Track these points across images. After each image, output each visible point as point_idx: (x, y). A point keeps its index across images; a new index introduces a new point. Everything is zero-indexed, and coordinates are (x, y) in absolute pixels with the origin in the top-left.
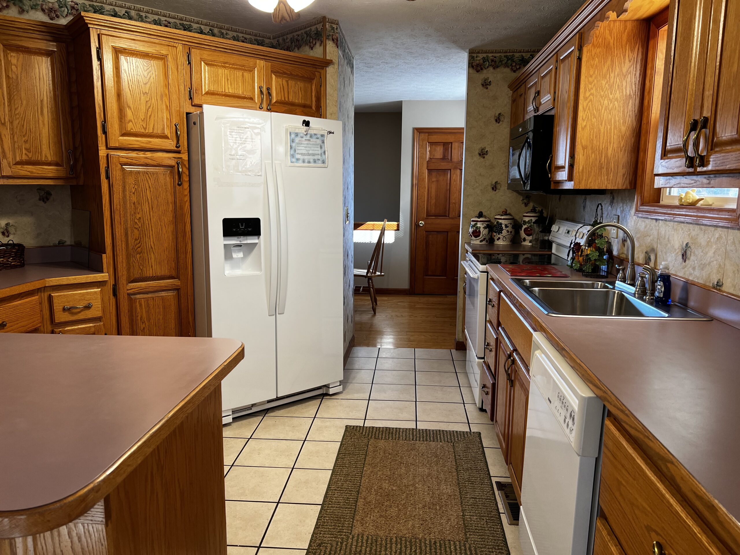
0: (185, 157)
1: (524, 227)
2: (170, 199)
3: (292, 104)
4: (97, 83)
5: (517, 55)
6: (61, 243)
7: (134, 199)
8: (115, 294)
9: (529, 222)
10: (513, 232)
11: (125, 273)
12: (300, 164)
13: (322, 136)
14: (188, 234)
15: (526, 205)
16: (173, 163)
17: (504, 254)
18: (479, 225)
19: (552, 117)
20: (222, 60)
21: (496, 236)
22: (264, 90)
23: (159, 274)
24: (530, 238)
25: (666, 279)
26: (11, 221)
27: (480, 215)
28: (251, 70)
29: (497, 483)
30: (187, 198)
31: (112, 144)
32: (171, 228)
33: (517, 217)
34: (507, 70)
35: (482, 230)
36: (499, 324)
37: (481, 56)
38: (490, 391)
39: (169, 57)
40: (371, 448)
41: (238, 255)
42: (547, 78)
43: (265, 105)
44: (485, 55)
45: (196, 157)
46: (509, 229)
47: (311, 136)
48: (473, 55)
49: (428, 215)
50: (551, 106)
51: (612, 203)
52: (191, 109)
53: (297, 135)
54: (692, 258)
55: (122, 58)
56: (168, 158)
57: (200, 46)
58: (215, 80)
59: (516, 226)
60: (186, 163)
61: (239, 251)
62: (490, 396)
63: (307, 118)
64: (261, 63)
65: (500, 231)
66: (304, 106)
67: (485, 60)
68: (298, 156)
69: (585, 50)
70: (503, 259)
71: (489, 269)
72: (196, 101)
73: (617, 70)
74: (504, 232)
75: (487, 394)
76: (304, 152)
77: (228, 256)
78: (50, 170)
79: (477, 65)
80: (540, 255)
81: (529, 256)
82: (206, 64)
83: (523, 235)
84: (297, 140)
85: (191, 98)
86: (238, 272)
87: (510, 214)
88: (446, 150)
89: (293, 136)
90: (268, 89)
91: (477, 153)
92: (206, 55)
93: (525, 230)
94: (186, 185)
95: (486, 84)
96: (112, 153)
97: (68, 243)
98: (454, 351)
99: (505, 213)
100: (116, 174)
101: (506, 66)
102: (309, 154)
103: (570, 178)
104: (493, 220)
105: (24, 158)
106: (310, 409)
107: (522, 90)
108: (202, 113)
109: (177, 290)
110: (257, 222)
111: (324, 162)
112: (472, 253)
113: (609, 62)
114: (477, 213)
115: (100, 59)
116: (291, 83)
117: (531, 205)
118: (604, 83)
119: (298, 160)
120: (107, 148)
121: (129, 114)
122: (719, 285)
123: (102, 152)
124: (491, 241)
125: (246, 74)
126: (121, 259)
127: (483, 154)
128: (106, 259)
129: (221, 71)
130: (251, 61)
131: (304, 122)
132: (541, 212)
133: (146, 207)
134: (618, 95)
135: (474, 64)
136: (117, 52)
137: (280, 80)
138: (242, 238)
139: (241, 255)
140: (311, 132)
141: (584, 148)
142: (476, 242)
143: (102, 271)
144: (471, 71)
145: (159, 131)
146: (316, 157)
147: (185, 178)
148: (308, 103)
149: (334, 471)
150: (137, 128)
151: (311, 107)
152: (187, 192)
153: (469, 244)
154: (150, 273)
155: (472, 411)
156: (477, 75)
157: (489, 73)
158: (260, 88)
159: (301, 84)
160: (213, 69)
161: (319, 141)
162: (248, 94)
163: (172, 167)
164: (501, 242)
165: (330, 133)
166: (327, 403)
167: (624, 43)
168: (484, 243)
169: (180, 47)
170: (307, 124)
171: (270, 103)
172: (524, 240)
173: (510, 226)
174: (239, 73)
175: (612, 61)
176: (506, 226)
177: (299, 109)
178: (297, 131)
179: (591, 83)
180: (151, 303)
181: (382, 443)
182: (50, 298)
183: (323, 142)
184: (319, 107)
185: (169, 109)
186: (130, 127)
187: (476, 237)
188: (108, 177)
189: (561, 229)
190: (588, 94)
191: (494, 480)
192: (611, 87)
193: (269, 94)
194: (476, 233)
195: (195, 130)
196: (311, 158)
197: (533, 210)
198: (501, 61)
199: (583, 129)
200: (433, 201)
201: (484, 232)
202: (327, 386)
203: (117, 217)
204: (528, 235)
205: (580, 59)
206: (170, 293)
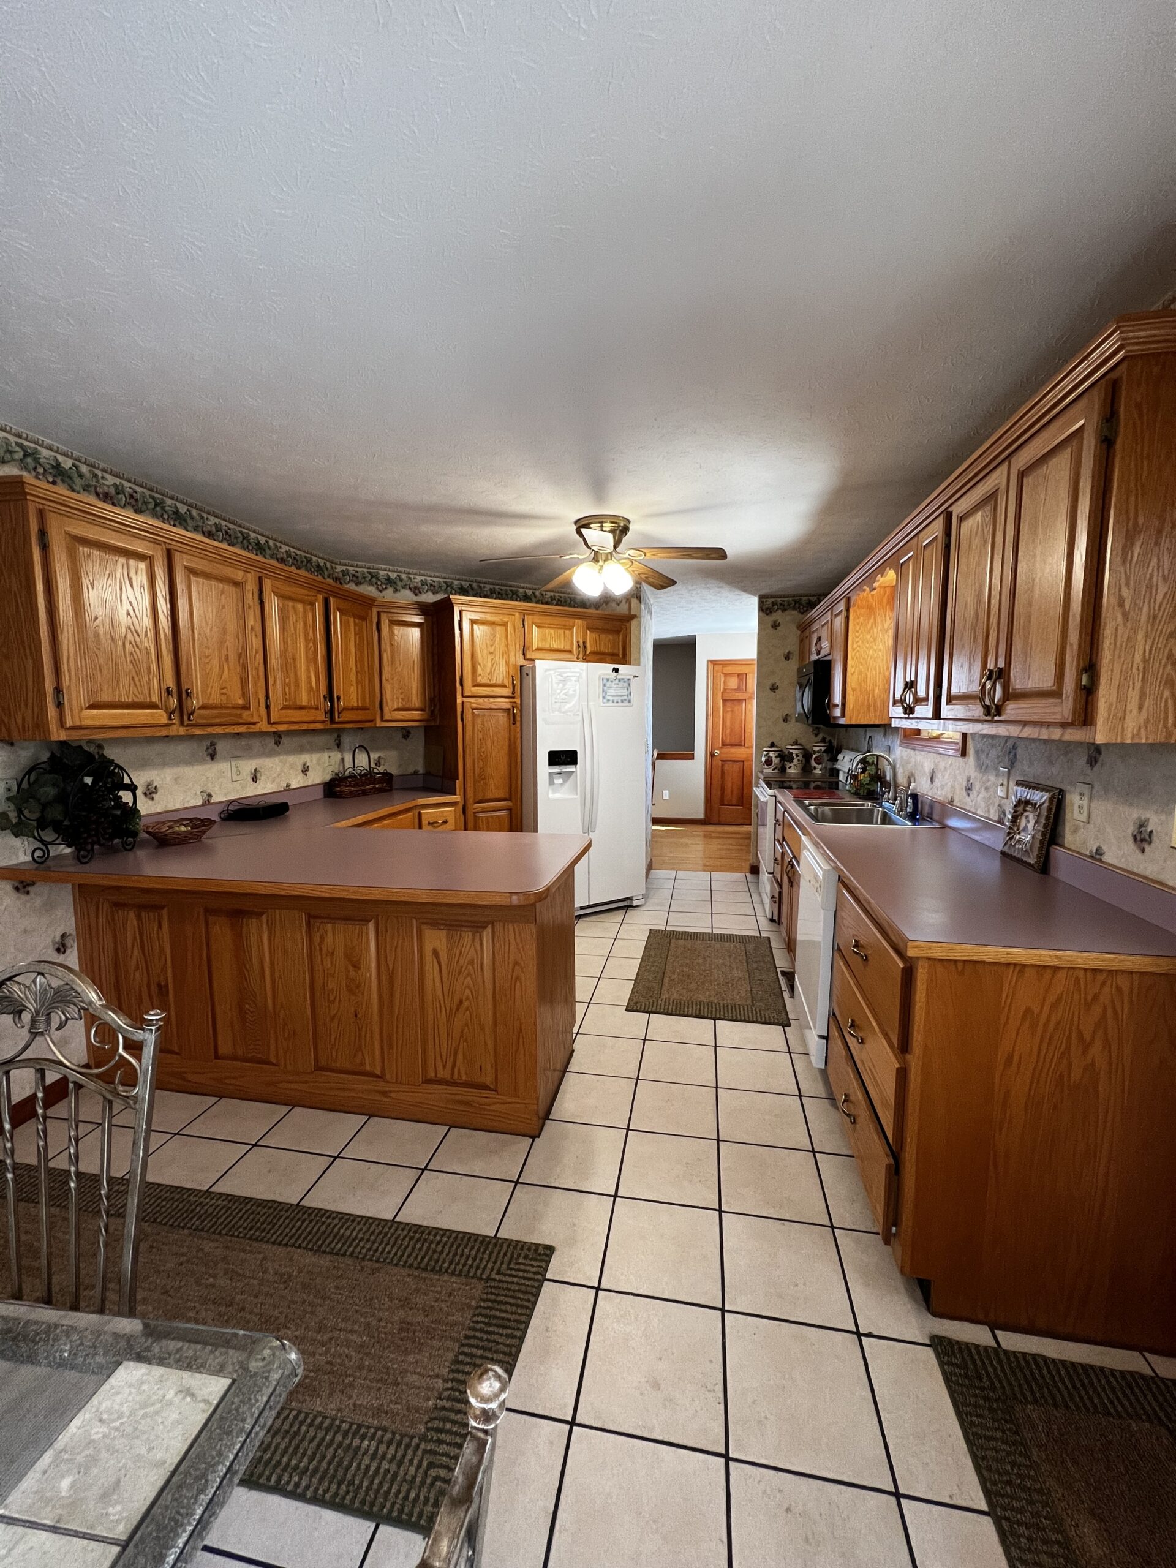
0: (518, 701)
1: (814, 756)
2: (507, 736)
3: (603, 654)
4: (458, 648)
5: (804, 598)
6: (416, 773)
7: (481, 736)
8: (464, 812)
9: (818, 752)
10: (804, 762)
11: (472, 795)
12: (610, 704)
13: (629, 680)
14: (519, 763)
15: (816, 735)
16: (508, 706)
17: (795, 782)
18: (771, 754)
19: (829, 662)
20: (548, 622)
21: (788, 765)
22: (581, 644)
23: (497, 796)
24: (820, 766)
25: (915, 797)
26: (382, 756)
27: (772, 745)
28: (571, 629)
29: (782, 972)
30: (519, 735)
31: (466, 693)
32: (506, 759)
33: (808, 747)
34: (795, 613)
35: (774, 759)
36: (784, 839)
37: (771, 600)
38: (777, 900)
39: (509, 624)
40: (672, 945)
41: (558, 781)
42: (826, 627)
43: (581, 656)
44: (773, 600)
45: (527, 700)
46: (800, 758)
47: (619, 681)
48: (762, 600)
49: (724, 744)
50: (828, 652)
51: (885, 735)
52: (524, 663)
53: (608, 680)
54: (937, 780)
55: (475, 626)
56: (504, 703)
57: (532, 612)
58: (543, 638)
59: (807, 755)
60: (519, 706)
61: (559, 778)
62: (777, 905)
63: (616, 666)
64: (579, 622)
65: (791, 760)
66: (613, 655)
67: (773, 604)
68: (608, 698)
69: (851, 610)
70: (794, 786)
71: (778, 794)
72: (528, 656)
73: (880, 627)
74: (795, 761)
75: (775, 902)
76: (613, 694)
77: (551, 782)
78: (416, 714)
79: (767, 609)
80: (830, 782)
81: (819, 783)
82: (538, 627)
83: (813, 763)
84: (608, 684)
85: (524, 654)
86: (558, 796)
87: (800, 745)
88: (741, 680)
89: (605, 681)
90: (584, 643)
91: (768, 687)
92: (537, 619)
93: (815, 758)
94: (518, 724)
95: (775, 625)
96: (466, 700)
97: (421, 771)
98: (749, 875)
99: (796, 743)
100: (468, 717)
101: (794, 608)
102: (617, 696)
103: (843, 715)
104: (784, 750)
105: (400, 705)
106: (618, 917)
107: (807, 633)
108: (534, 667)
109: (510, 810)
110: (575, 753)
111: (629, 702)
112: (764, 781)
113: (872, 620)
114: (769, 744)
115: (461, 629)
116: (603, 636)
117: (820, 736)
118: (868, 637)
119: (608, 700)
120: (463, 696)
121: (479, 670)
122: (951, 802)
123: (459, 700)
124: (783, 770)
125: (567, 632)
126: (470, 784)
127: (774, 688)
128: (459, 783)
129: (547, 631)
130: (571, 621)
131: (614, 669)
132: (830, 742)
133: (489, 743)
134: (881, 646)
135: (764, 608)
136: (473, 622)
137: (593, 635)
138: (563, 767)
139: (561, 781)
140: (619, 677)
141: (854, 690)
142: (768, 770)
143: (455, 794)
144: (761, 613)
145: (500, 682)
146: (623, 698)
147: (518, 719)
148: (616, 651)
149: (642, 959)
150: (485, 681)
151: (618, 655)
152: (518, 730)
153: (762, 772)
154: (490, 796)
155: (764, 923)
156: (767, 618)
157: (778, 616)
158: (578, 642)
159: (610, 637)
160: (541, 630)
161: (626, 685)
162: (568, 648)
163: (508, 710)
164: (793, 770)
165: (635, 677)
166: (630, 913)
167: (884, 604)
168: (776, 771)
169: (517, 615)
170: (616, 670)
171: (585, 655)
172: (815, 768)
173: (801, 756)
174: (561, 632)
175: (875, 620)
176: (797, 756)
177: (608, 658)
178: (608, 677)
179: (857, 637)
180: (490, 819)
181: (681, 942)
182: (420, 814)
183: (629, 685)
184: (625, 655)
185: (508, 664)
186: (480, 680)
187: (768, 765)
188: (462, 719)
189: (846, 758)
190: (855, 646)
191: (779, 970)
192: (875, 640)
193: (585, 647)
194: (769, 762)
195: (527, 681)
196: (620, 699)
197: (823, 741)
198: (789, 605)
199: (852, 674)
200: (728, 731)
201: (775, 761)
202: (630, 899)
203: (468, 751)
204: (818, 764)
205: (847, 618)
206: (504, 813)
